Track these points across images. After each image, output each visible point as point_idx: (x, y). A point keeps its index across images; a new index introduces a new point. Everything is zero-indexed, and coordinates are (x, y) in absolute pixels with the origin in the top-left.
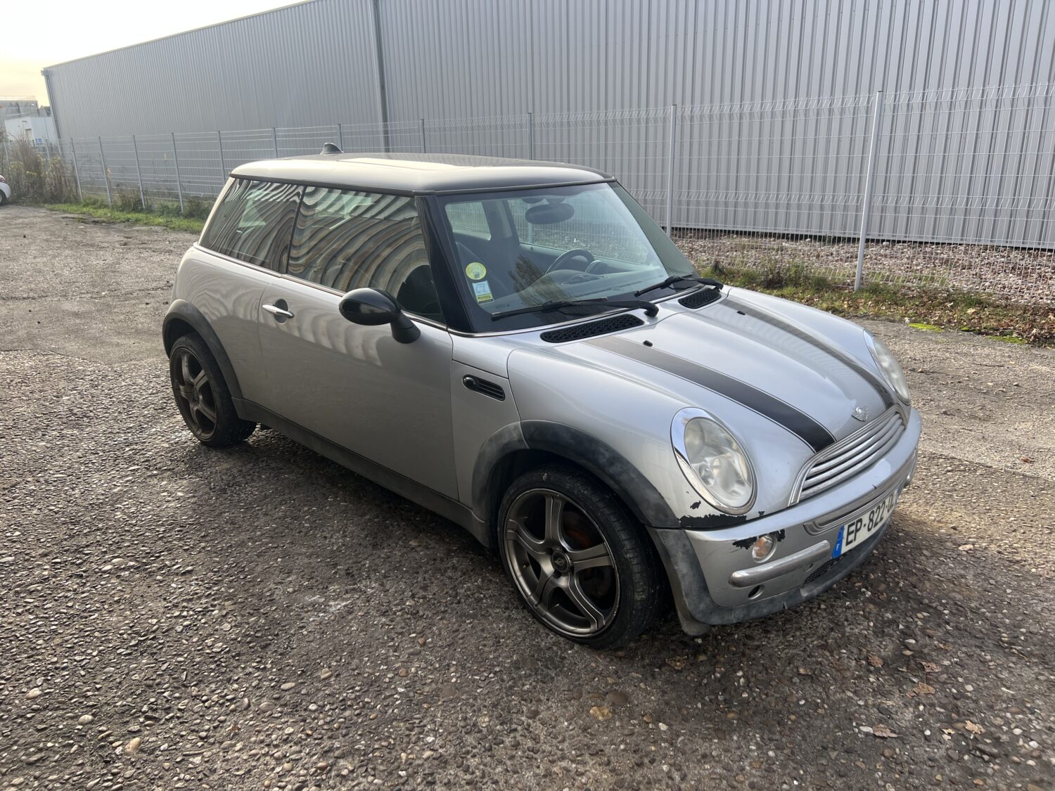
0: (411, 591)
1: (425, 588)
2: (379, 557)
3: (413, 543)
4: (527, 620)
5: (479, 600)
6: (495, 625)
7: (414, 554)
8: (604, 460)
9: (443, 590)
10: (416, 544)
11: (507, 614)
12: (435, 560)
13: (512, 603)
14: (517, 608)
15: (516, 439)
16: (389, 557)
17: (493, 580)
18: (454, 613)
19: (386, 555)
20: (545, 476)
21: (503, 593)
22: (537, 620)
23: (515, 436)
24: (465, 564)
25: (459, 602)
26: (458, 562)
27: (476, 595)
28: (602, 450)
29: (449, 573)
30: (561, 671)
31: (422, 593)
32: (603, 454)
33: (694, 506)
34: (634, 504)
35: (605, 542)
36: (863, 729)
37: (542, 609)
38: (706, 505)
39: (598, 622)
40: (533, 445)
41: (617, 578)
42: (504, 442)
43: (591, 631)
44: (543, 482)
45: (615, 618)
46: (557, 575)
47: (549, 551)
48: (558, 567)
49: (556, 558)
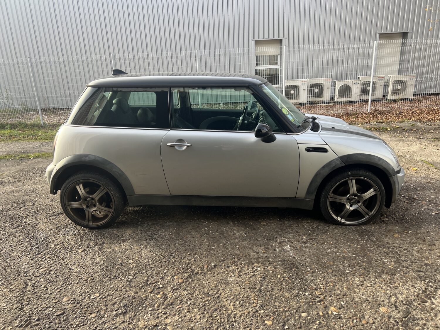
20: (350, 173)
23: (338, 162)
33: (398, 167)
34: (388, 171)
35: (376, 187)
36: (433, 213)
37: (343, 221)
38: (399, 166)
39: (368, 215)
40: (347, 164)
41: (379, 197)
42: (332, 166)
43: (366, 219)
44: (350, 175)
45: (378, 210)
46: (351, 206)
47: (348, 199)
48: (352, 203)
49: (351, 200)
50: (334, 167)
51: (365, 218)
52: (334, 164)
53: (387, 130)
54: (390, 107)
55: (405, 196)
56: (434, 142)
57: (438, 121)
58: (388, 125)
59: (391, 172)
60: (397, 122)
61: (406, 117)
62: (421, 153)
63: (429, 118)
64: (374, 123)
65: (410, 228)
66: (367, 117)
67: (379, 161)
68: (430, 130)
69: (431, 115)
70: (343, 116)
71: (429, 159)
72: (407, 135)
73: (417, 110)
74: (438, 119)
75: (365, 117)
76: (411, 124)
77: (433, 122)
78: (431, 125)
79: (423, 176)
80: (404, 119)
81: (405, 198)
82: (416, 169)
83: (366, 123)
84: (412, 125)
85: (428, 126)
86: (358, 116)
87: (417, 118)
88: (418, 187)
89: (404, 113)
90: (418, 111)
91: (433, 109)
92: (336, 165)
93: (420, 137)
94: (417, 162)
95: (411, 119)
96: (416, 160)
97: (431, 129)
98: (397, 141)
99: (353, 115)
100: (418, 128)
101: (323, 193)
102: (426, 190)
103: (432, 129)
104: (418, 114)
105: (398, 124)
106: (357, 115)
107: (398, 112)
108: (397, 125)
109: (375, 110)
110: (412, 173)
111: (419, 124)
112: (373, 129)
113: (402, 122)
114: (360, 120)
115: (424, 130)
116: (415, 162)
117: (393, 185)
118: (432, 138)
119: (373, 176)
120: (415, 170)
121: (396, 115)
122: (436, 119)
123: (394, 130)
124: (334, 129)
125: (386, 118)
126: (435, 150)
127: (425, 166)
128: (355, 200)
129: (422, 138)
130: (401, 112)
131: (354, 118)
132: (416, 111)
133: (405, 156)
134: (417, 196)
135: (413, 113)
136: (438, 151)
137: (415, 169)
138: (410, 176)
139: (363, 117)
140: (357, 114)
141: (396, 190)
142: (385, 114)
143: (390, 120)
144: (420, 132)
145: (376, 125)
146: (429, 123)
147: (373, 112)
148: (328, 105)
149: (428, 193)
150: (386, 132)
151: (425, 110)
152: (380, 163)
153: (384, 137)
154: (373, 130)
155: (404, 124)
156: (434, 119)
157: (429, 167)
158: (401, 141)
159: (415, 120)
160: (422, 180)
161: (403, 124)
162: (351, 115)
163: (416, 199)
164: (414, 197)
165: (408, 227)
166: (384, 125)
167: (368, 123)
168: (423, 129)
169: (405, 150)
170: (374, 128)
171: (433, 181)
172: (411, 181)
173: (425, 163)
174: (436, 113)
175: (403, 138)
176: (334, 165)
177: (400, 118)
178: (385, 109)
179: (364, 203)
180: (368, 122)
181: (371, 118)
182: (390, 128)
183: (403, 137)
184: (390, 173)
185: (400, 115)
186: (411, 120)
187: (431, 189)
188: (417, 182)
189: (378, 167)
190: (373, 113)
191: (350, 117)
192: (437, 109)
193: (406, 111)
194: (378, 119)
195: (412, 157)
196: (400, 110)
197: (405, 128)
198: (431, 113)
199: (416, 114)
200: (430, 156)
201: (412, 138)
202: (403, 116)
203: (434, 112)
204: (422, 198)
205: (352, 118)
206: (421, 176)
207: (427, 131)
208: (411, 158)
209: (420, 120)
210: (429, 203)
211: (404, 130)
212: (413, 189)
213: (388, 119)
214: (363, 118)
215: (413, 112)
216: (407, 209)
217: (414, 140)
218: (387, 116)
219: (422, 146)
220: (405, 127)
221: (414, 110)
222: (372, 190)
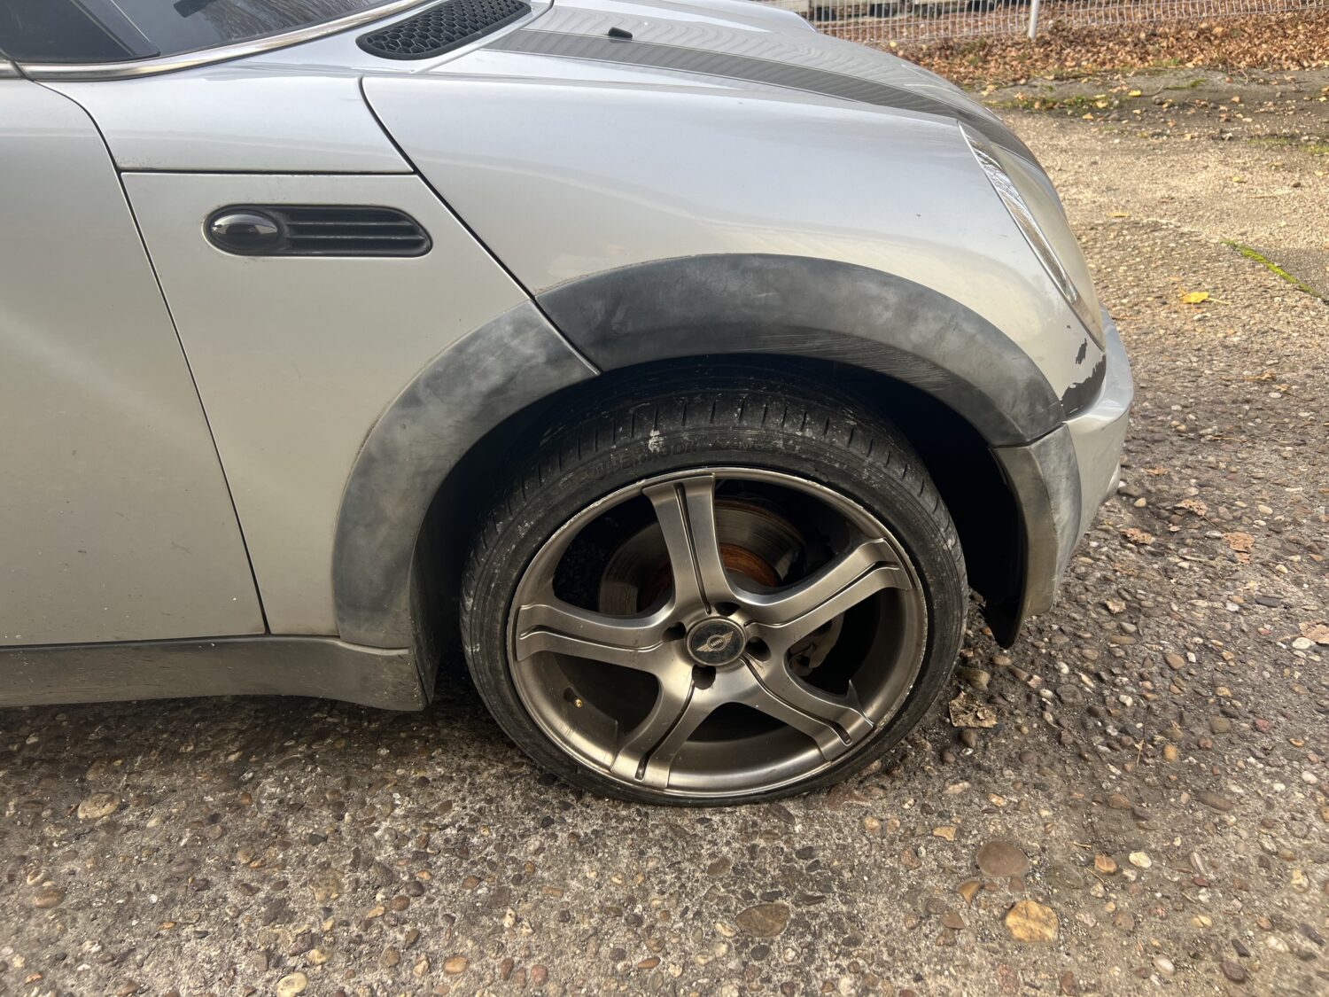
0: (250, 947)
1: (279, 912)
2: (29, 912)
3: (92, 811)
4: (620, 820)
5: (461, 849)
6: (574, 883)
7: (131, 840)
8: (888, 315)
9: (339, 886)
10: (109, 808)
11: (563, 836)
12: (214, 819)
13: (545, 802)
14: (566, 806)
15: (541, 359)
16: (61, 894)
17: (429, 775)
18: (442, 923)
19: (44, 893)
20: (654, 440)
21: (491, 791)
22: (644, 803)
23: (528, 349)
24: (308, 782)
25: (420, 888)
26: (280, 782)
27: (437, 839)
28: (873, 288)
29: (298, 829)
30: (842, 886)
31: (289, 935)
32: (879, 299)
33: (1081, 356)
34: (985, 402)
35: (884, 537)
36: (1303, 644)
37: (656, 775)
38: (1091, 346)
39: (840, 730)
40: (614, 359)
41: (915, 607)
42: (483, 386)
43: (821, 759)
44: (654, 456)
45: (909, 699)
46: (703, 676)
47: (674, 631)
48: (711, 656)
49: (700, 639)
50: (498, 392)
51: (812, 754)
52: (494, 373)
53: (1093, 110)
54: (1114, 18)
55: (1134, 490)
56: (1281, 150)
57: (1291, 66)
58: (1098, 87)
59: (1016, 411)
60: (1136, 74)
61: (1172, 54)
62: (1225, 205)
63: (1260, 54)
64: (1045, 80)
65: (1137, 817)
66: (1021, 59)
67: (911, 318)
68: (1261, 105)
69: (1266, 42)
70: (930, 56)
71: (1260, 234)
72: (1171, 124)
73: (1214, 24)
74: (1293, 59)
75: (1014, 59)
76: (1191, 81)
77: (1275, 71)
78: (1266, 83)
79: (1236, 339)
80: (1165, 61)
81: (1127, 505)
82: (1205, 295)
83: (1014, 80)
84: (1193, 86)
85: (1254, 86)
86: (986, 56)
87: (1215, 55)
88: (1212, 415)
89: (1165, 36)
90: (1218, 30)
91: (1273, 18)
92: (511, 378)
93: (1222, 132)
94: (1209, 259)
95: (1189, 60)
96: (1202, 246)
97: (1265, 99)
98: (1128, 151)
99: (970, 52)
100: (1217, 97)
101: (469, 602)
102: (1252, 438)
103: (1270, 97)
104: (1217, 42)
105: (1142, 82)
106: (984, 50)
107: (1143, 36)
108: (1131, 86)
109: (1056, 30)
110: (1178, 324)
111: (1220, 79)
112: (1037, 106)
113: (1155, 73)
114: (993, 70)
115: (1241, 101)
116: (1201, 255)
117: (1028, 512)
118: (1273, 135)
119: (858, 449)
120: (1198, 305)
121: (1136, 45)
122: (1287, 59)
123: (1120, 107)
124: (618, 45)
125: (1095, 61)
126: (1287, 190)
127: (1250, 278)
128: (726, 638)
129: (1230, 138)
130: (1155, 35)
131: (971, 62)
132: (1210, 29)
133: (1156, 227)
134: (1200, 486)
135: (1198, 36)
136: (1298, 191)
137: (1195, 297)
138: (1171, 341)
139: (1008, 59)
140: (983, 46)
141: (1053, 541)
142: (1094, 44)
143: (1108, 67)
144: (1223, 112)
145: (1051, 88)
146: (1260, 73)
147: (1048, 37)
148: (887, 22)
149: (1264, 459)
150: (1089, 116)
151: (1246, 24)
152: (916, 336)
153: (1075, 137)
154: (1039, 111)
155: (1163, 81)
156: (1279, 59)
157: (1269, 283)
158: (1144, 151)
159: (1208, 62)
160: (1235, 371)
161: (1160, 83)
162: (962, 52)
163: (1190, 513)
164: (1180, 497)
165: (1124, 800)
166: (1085, 88)
167: (1023, 81)
168: (1236, 99)
169: (1159, 194)
170: (1044, 102)
171: (1293, 369)
172: (1170, 379)
173: (1248, 262)
174: (1285, 36)
175: (1154, 141)
176: (496, 379)
177: (1150, 58)
178: (1095, 25)
179: (798, 658)
180: (1022, 77)
181: (1036, 61)
182: (1103, 100)
183: (1153, 136)
184: (1001, 419)
185: (1150, 48)
186: (1190, 65)
187: (1280, 428)
188: (1203, 381)
189: (899, 372)
190: (1049, 43)
191: (957, 61)
192: (1291, 20)
193: (1173, 30)
194: (1062, 66)
195: (1185, 229)
196: (1151, 27)
197: (1163, 96)
198: (1267, 35)
199: (1209, 40)
200: (1265, 218)
201: (1188, 137)
202: (1159, 51)
203: (1280, 32)
204: (1230, 506)
205: (961, 65)
206: (1228, 342)
207: (1251, 105)
208: (1182, 235)
209: (1226, 64)
210: (1275, 541)
211: (1161, 104)
212: (1179, 434)
213: (1103, 63)
214: (1005, 63)
215: (1202, 32)
216: (1135, 609)
217: (1198, 148)
218: (1099, 52)
219: (1230, 171)
220: (1166, 92)
221: (1204, 25)
222: (857, 559)
